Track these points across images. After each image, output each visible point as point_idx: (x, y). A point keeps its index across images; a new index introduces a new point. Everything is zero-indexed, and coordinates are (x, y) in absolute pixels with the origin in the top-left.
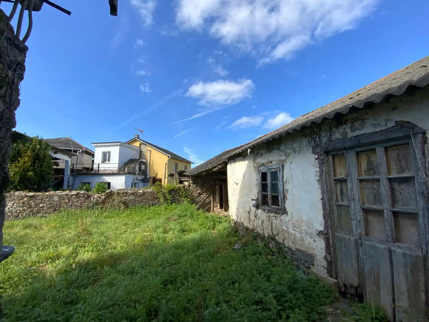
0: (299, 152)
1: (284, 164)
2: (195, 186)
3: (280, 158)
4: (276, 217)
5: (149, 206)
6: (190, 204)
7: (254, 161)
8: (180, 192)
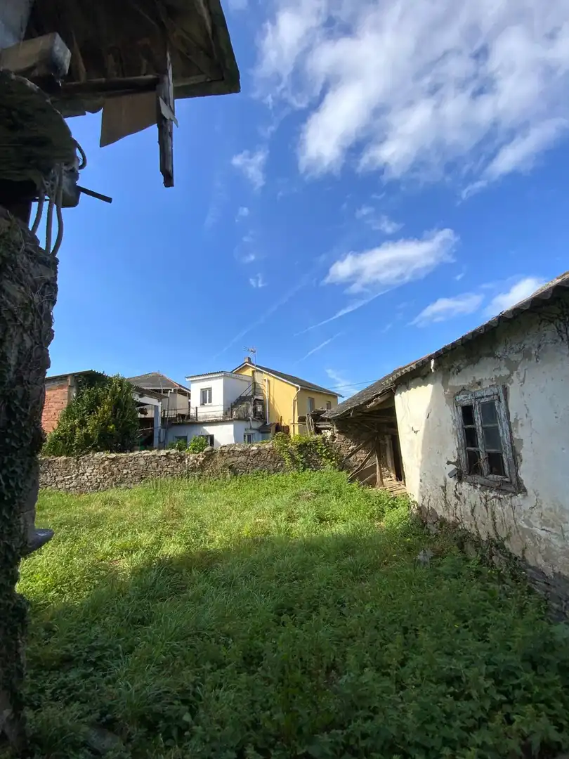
0: (538, 357)
1: (508, 385)
2: (343, 437)
3: (498, 374)
4: (500, 499)
5: (269, 473)
6: (337, 470)
7: (444, 383)
8: (317, 449)
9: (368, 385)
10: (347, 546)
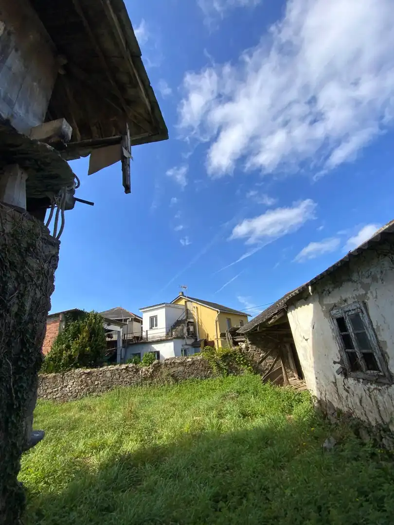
0: (382, 280)
1: (366, 300)
2: (254, 347)
3: (357, 293)
4: (379, 390)
5: (201, 379)
6: (253, 373)
7: (321, 302)
8: (235, 358)
9: (268, 306)
10: (266, 437)
